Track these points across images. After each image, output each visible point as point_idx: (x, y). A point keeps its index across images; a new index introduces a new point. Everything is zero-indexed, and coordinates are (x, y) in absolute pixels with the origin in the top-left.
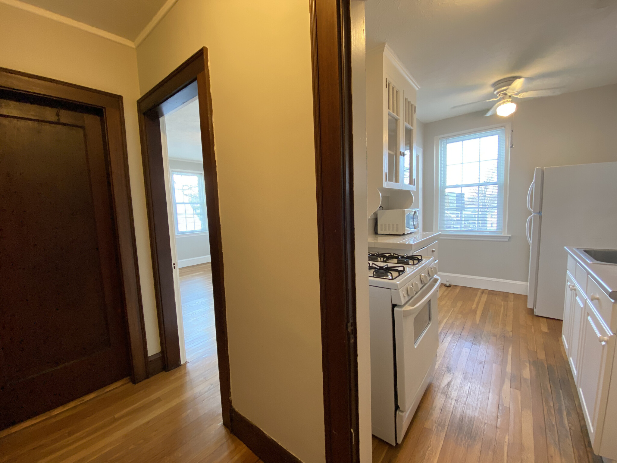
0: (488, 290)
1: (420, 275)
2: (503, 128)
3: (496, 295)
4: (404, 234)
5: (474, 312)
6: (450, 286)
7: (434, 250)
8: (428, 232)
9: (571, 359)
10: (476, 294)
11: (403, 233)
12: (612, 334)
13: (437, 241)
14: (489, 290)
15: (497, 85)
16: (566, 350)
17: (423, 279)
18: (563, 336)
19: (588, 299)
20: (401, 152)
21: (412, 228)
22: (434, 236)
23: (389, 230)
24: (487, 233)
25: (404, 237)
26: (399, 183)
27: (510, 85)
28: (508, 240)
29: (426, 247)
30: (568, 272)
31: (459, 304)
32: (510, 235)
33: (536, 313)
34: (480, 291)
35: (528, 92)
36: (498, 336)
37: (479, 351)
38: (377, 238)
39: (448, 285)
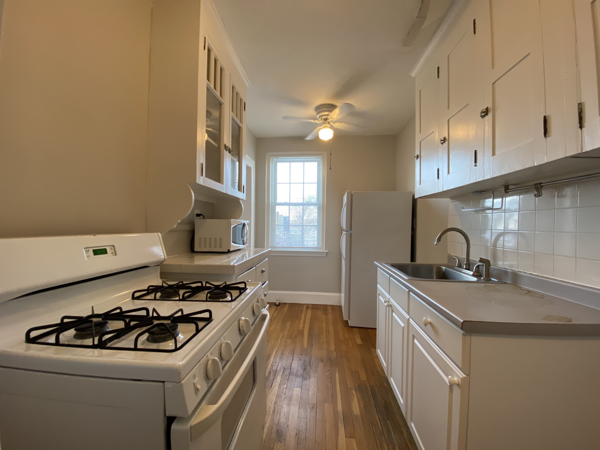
0: (311, 304)
1: (239, 320)
2: (321, 157)
3: (318, 308)
4: (229, 252)
5: (301, 333)
6: (279, 304)
7: (264, 269)
8: (258, 249)
9: (392, 379)
10: (302, 311)
11: (228, 250)
12: (464, 376)
13: (267, 259)
14: (313, 304)
15: (319, 108)
16: (384, 369)
17: (242, 327)
18: (378, 351)
19: (410, 319)
20: (225, 145)
21: (241, 244)
22: (264, 253)
23: (210, 246)
24: (311, 249)
25: (229, 255)
26: (223, 184)
27: (331, 111)
28: (325, 256)
29: (255, 267)
30: (378, 285)
31: (288, 325)
32: (327, 251)
33: (350, 324)
34: (305, 306)
35: (342, 123)
36: (325, 362)
37: (310, 387)
38: (193, 257)
39: (277, 304)
